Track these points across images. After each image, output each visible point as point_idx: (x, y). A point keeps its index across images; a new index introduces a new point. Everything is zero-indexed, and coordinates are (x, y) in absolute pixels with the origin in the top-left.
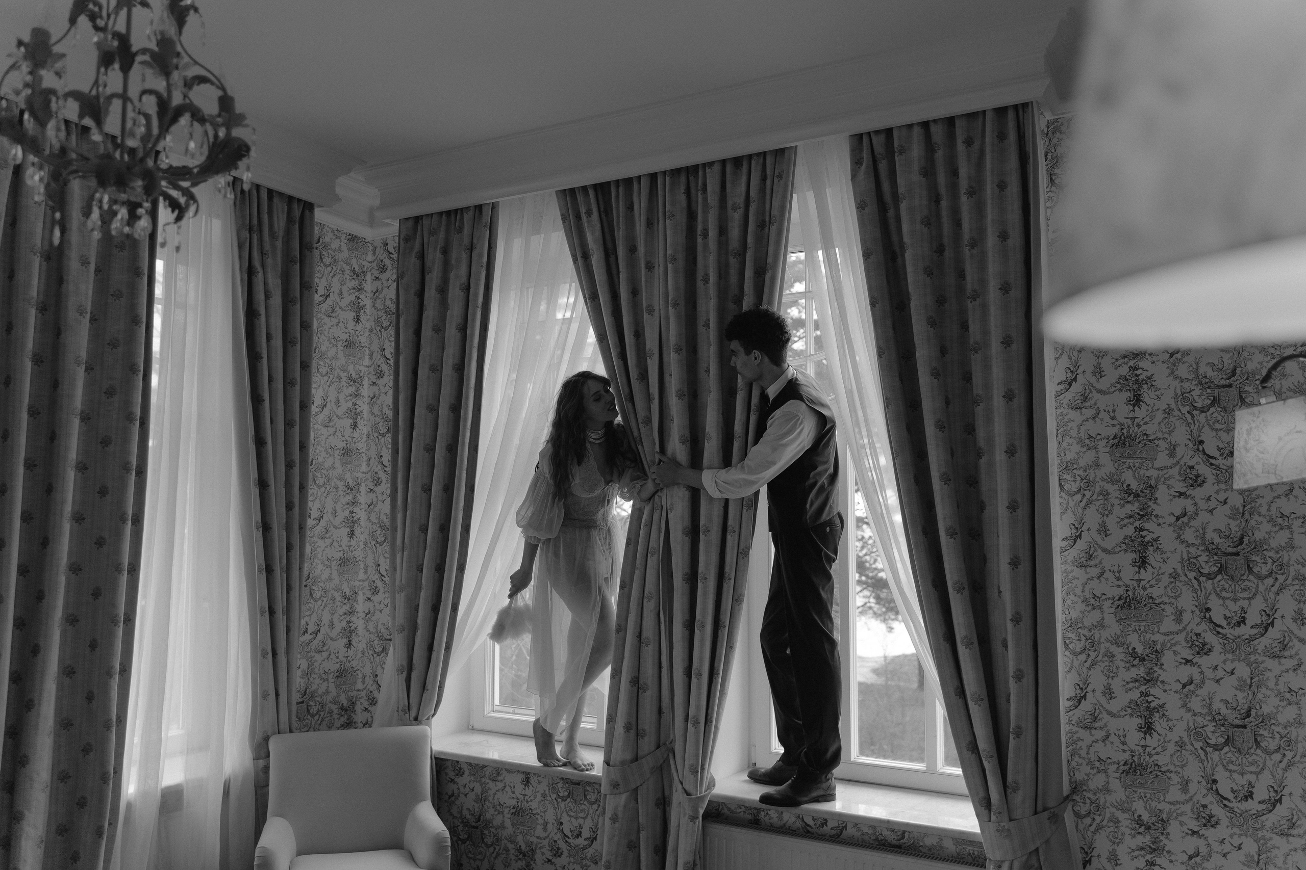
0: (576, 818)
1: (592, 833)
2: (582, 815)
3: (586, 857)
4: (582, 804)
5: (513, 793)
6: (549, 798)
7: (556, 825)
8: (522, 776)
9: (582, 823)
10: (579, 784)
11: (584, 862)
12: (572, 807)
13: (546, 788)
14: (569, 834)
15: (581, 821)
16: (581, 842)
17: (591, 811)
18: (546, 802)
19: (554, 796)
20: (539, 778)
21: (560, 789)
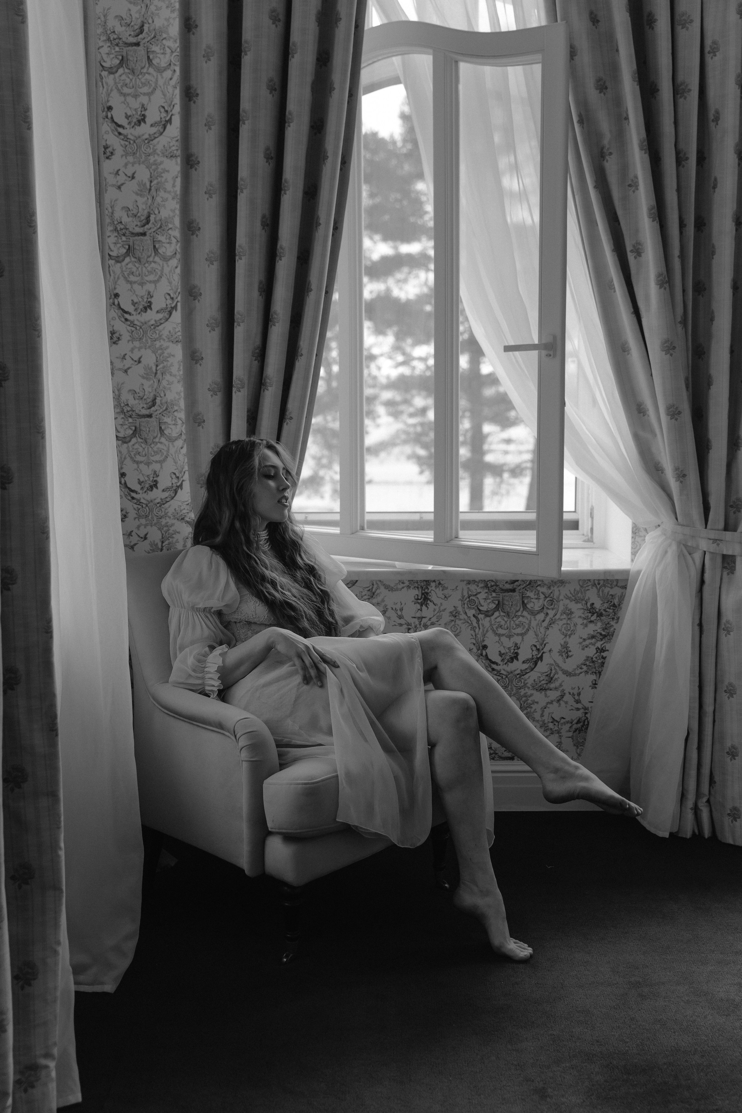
0: (509, 637)
1: (535, 652)
2: (519, 630)
3: (525, 684)
4: (519, 616)
5: (400, 617)
6: (463, 616)
7: (475, 650)
8: (415, 592)
9: (518, 642)
10: (513, 590)
11: (522, 692)
12: (503, 623)
13: (459, 604)
14: (497, 659)
15: (518, 639)
16: (517, 666)
17: (534, 623)
18: (458, 622)
19: (471, 613)
20: (445, 592)
21: (482, 602)
